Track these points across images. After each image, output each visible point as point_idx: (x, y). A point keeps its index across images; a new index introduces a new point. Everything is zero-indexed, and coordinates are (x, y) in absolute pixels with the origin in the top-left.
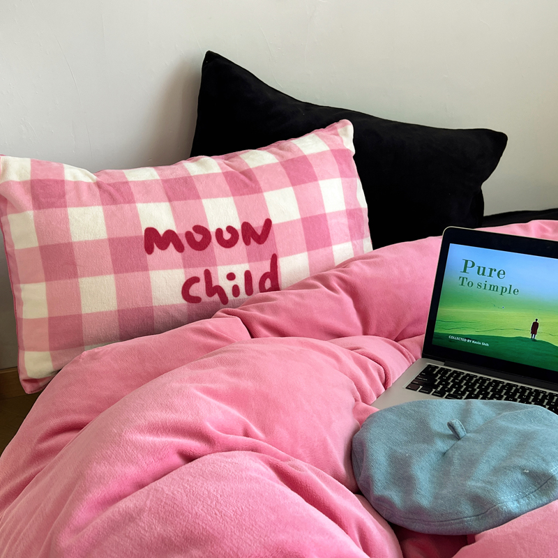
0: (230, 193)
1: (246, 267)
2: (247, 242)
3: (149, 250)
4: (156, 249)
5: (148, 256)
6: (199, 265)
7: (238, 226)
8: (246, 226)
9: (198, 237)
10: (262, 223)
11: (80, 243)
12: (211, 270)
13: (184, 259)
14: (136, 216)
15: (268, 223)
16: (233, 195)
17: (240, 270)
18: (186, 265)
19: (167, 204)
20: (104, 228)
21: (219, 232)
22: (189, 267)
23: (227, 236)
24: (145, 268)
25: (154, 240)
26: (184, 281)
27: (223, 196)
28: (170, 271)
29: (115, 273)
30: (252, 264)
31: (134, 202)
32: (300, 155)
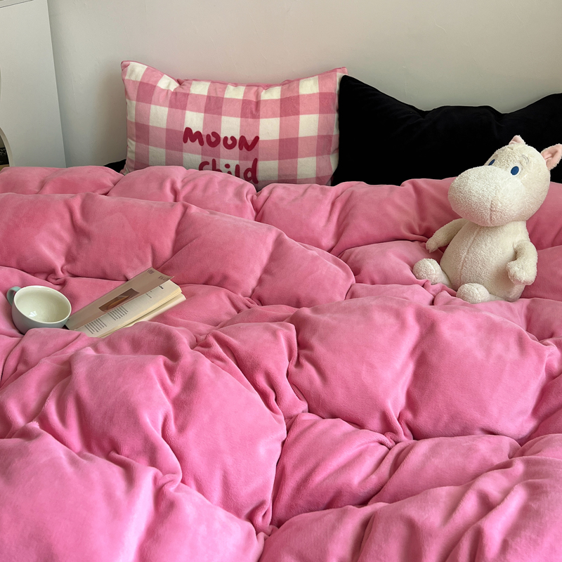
0: (240, 115)
1: (237, 162)
2: (241, 148)
3: (185, 141)
4: (189, 141)
5: (184, 144)
6: (210, 156)
7: (238, 138)
8: (242, 138)
9: (213, 139)
10: (253, 138)
13: (202, 150)
15: (257, 139)
16: (241, 117)
17: (233, 164)
18: (203, 153)
19: (203, 114)
20: (166, 122)
21: (226, 138)
22: (204, 155)
23: (230, 142)
25: (189, 135)
27: (235, 117)
28: (194, 155)
30: (241, 162)
31: (185, 110)
32: (296, 95)
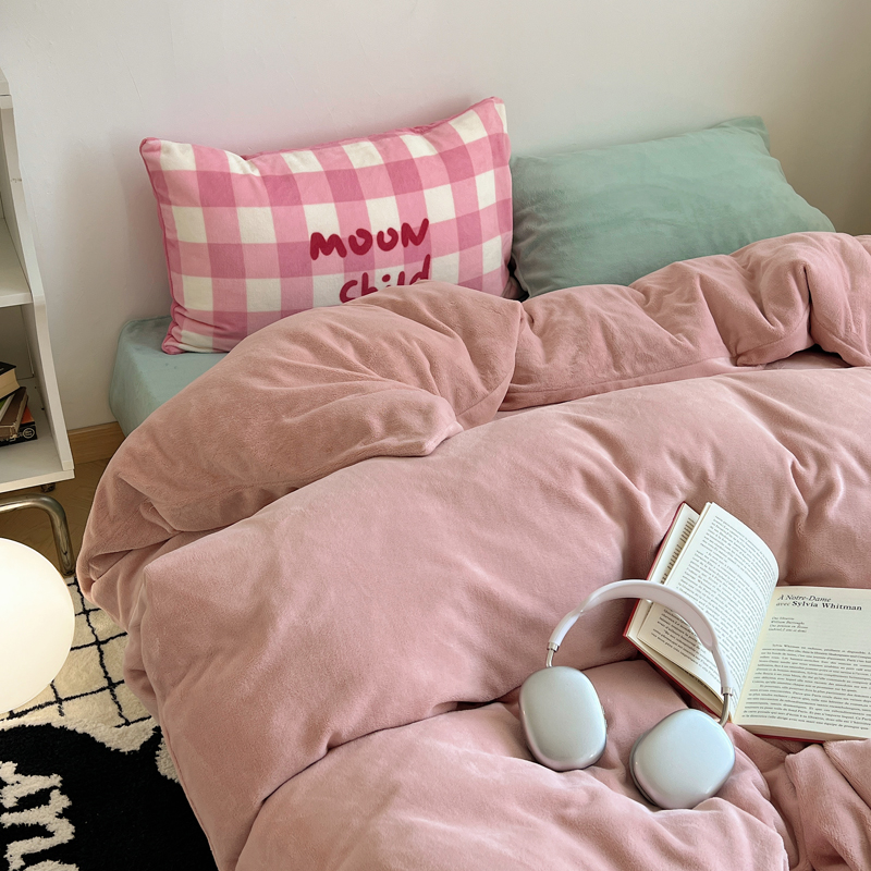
0: (392, 192)
1: (401, 268)
2: (405, 244)
3: (314, 256)
4: (321, 254)
5: (313, 262)
6: (358, 270)
8: (405, 227)
9: (360, 241)
10: (420, 224)
11: (250, 245)
12: (369, 273)
13: (345, 264)
14: (303, 219)
15: (426, 222)
16: (395, 193)
17: (394, 272)
18: (347, 269)
19: (332, 205)
20: (273, 232)
21: (381, 234)
23: (388, 239)
24: (310, 274)
25: (320, 245)
26: (343, 284)
28: (331, 276)
29: (281, 277)
31: (301, 204)
32: (459, 145)
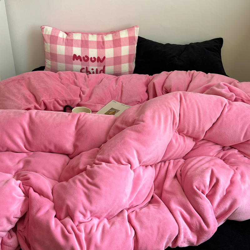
0: (96, 48)
2: (98, 62)
3: (74, 60)
7: (96, 57)
8: (98, 58)
9: (86, 59)
10: (103, 57)
11: (59, 54)
12: (88, 67)
13: (81, 63)
14: (72, 50)
15: (104, 57)
17: (95, 68)
19: (80, 48)
20: (64, 52)
21: (91, 58)
22: (83, 65)
23: (93, 59)
24: (72, 64)
25: (75, 57)
26: (81, 68)
28: (78, 66)
29: (65, 63)
30: (98, 67)
32: (119, 38)
